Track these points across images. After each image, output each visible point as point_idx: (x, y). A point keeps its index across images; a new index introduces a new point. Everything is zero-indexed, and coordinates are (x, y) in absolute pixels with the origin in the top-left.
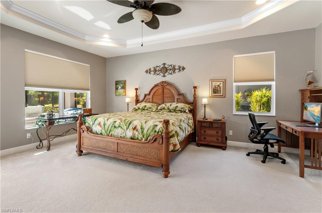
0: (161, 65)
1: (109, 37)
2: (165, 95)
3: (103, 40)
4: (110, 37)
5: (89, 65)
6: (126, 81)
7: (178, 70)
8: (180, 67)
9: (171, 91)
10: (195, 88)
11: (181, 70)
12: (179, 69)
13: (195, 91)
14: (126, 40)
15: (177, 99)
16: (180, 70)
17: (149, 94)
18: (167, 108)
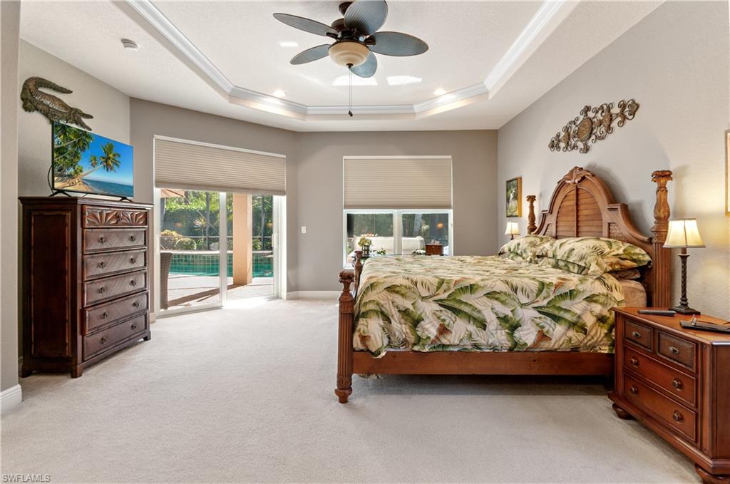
0: (578, 115)
1: (445, 92)
2: (583, 213)
3: (440, 100)
4: (446, 90)
5: (450, 157)
6: (521, 178)
7: (619, 119)
8: (623, 106)
9: (592, 197)
10: (663, 176)
11: (627, 114)
12: (622, 114)
13: (662, 189)
14: (482, 83)
15: (609, 224)
16: (625, 118)
17: (551, 211)
18: (551, 256)
